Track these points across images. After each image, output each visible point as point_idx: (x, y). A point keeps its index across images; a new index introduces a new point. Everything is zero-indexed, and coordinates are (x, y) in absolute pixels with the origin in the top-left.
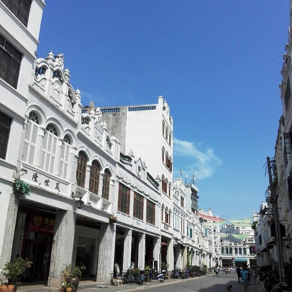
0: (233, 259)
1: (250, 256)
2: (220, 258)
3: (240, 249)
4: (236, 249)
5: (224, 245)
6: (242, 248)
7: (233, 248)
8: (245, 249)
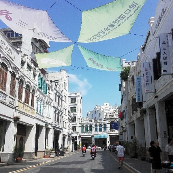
0: (93, 136)
1: (110, 132)
2: (80, 137)
3: (100, 125)
4: (96, 126)
5: (84, 122)
6: (103, 124)
7: (93, 125)
8: (105, 125)
